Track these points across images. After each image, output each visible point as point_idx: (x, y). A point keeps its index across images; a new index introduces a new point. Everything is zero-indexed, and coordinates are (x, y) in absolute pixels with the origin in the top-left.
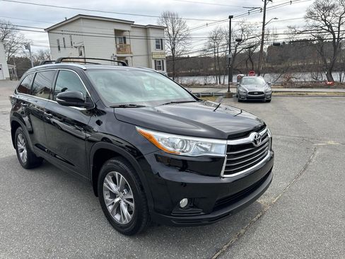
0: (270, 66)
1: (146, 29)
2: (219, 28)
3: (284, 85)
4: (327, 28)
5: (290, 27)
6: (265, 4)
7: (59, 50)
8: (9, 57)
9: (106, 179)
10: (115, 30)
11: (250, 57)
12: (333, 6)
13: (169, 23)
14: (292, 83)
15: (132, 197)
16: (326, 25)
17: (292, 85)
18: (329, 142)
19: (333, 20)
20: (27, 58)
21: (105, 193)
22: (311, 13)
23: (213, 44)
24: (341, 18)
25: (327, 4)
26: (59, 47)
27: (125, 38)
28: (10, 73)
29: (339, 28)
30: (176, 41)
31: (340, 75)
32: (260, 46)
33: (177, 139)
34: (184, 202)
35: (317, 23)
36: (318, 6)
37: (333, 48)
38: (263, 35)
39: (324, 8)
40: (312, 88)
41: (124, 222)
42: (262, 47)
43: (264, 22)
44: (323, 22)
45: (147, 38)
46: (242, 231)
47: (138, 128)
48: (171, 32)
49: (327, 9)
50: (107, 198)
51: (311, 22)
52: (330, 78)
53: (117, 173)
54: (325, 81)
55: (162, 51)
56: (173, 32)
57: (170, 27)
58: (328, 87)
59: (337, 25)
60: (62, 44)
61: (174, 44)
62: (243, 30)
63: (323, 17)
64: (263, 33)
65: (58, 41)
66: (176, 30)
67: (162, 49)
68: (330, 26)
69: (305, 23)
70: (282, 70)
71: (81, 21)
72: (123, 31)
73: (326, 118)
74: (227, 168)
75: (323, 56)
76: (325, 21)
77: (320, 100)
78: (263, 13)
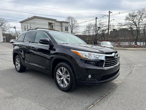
0: (111, 39)
1: (61, 22)
2: (90, 23)
3: (117, 46)
4: (134, 24)
5: (119, 23)
6: (109, 14)
7: (25, 30)
8: (3, 33)
9: (58, 70)
10: (49, 23)
11: (103, 35)
12: (136, 15)
13: (70, 21)
14: (120, 46)
15: (69, 76)
16: (134, 23)
17: (121, 46)
18: (139, 65)
19: (136, 21)
20: (10, 34)
21: (57, 76)
22: (128, 18)
23: (88, 29)
24: (139, 20)
25: (134, 15)
26: (25, 29)
27: (52, 26)
28: (3, 40)
29: (139, 24)
30: (73, 28)
31: (140, 43)
32: (107, 30)
33: (87, 53)
34: (90, 76)
35: (130, 22)
36: (130, 15)
37: (137, 32)
38: (109, 26)
39: (133, 16)
40: (129, 47)
41: (65, 87)
42: (108, 31)
43: (109, 21)
44: (132, 21)
45: (62, 26)
46: (110, 91)
47: (72, 50)
48: (71, 24)
49: (134, 16)
50: (58, 78)
51: (128, 21)
52: (136, 44)
53: (63, 68)
54: (134, 45)
55: (68, 32)
56: (72, 24)
57: (71, 23)
58: (136, 47)
59: (138, 23)
60: (26, 28)
61: (72, 29)
62: (100, 24)
63: (132, 19)
64: (109, 25)
65: (25, 26)
66: (73, 24)
67: (68, 31)
68: (135, 23)
69: (125, 22)
70: (116, 41)
71: (35, 19)
72: (52, 23)
73: (136, 57)
74: (105, 64)
75: (133, 35)
76: (133, 21)
77: (133, 51)
78: (108, 17)
